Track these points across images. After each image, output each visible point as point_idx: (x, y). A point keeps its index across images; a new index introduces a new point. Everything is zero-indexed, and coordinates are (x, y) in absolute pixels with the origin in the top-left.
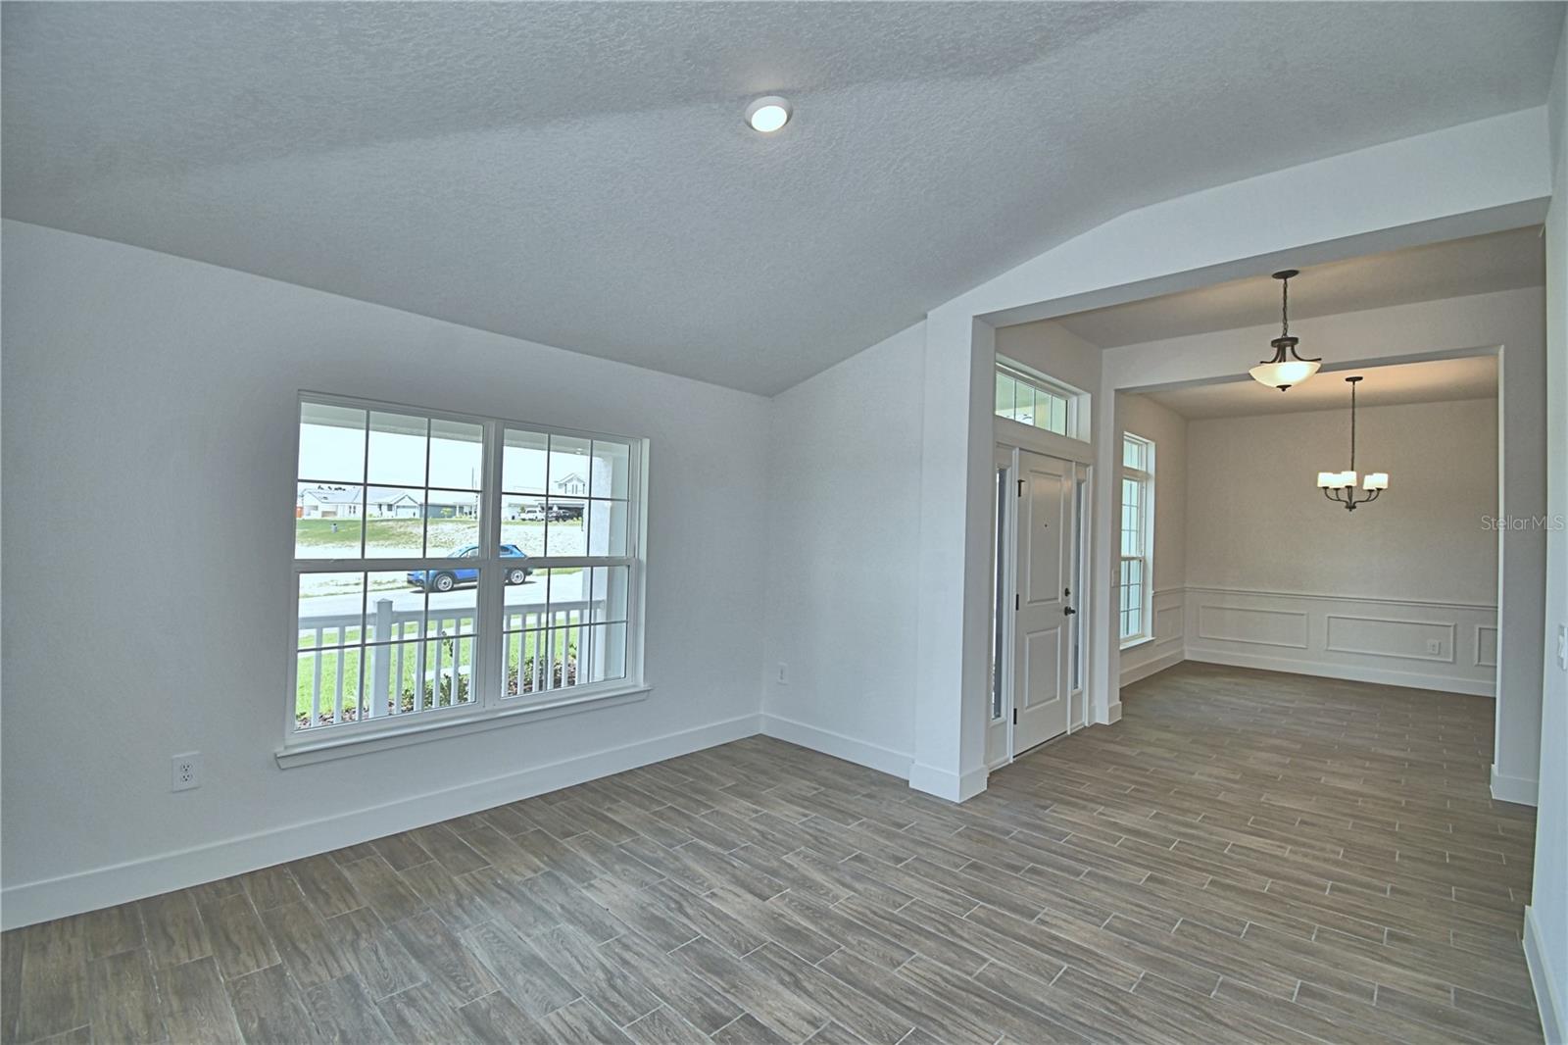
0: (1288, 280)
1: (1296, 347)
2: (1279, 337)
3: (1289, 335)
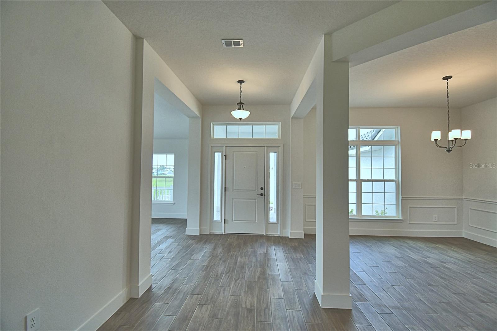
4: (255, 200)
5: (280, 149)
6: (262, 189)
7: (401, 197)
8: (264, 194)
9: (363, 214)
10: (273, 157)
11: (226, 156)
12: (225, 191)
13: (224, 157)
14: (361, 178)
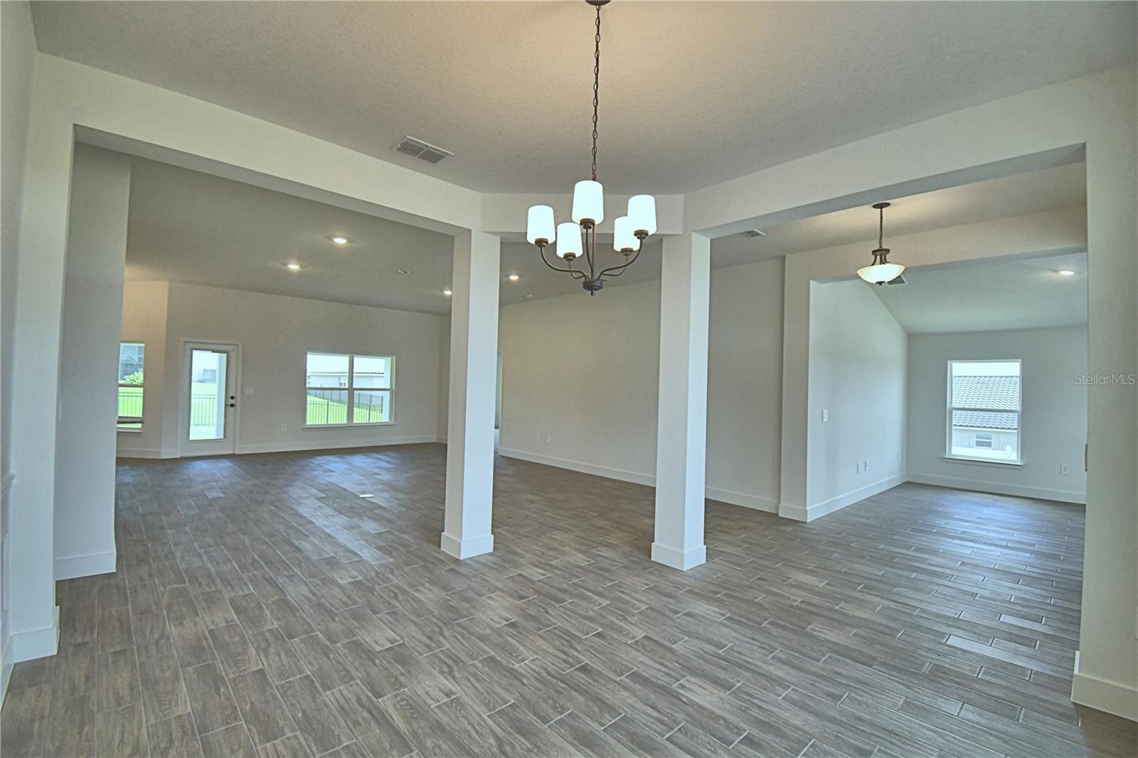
0: (883, 209)
1: (887, 256)
2: (877, 248)
3: (884, 247)
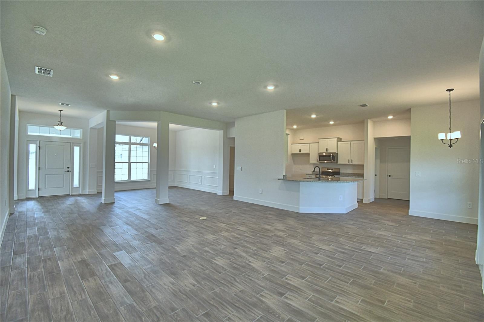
4: (63, 175)
5: (81, 145)
6: (68, 168)
7: (149, 170)
8: (70, 170)
9: (131, 179)
10: (77, 149)
11: (39, 147)
12: (39, 169)
13: (38, 148)
14: (131, 161)
